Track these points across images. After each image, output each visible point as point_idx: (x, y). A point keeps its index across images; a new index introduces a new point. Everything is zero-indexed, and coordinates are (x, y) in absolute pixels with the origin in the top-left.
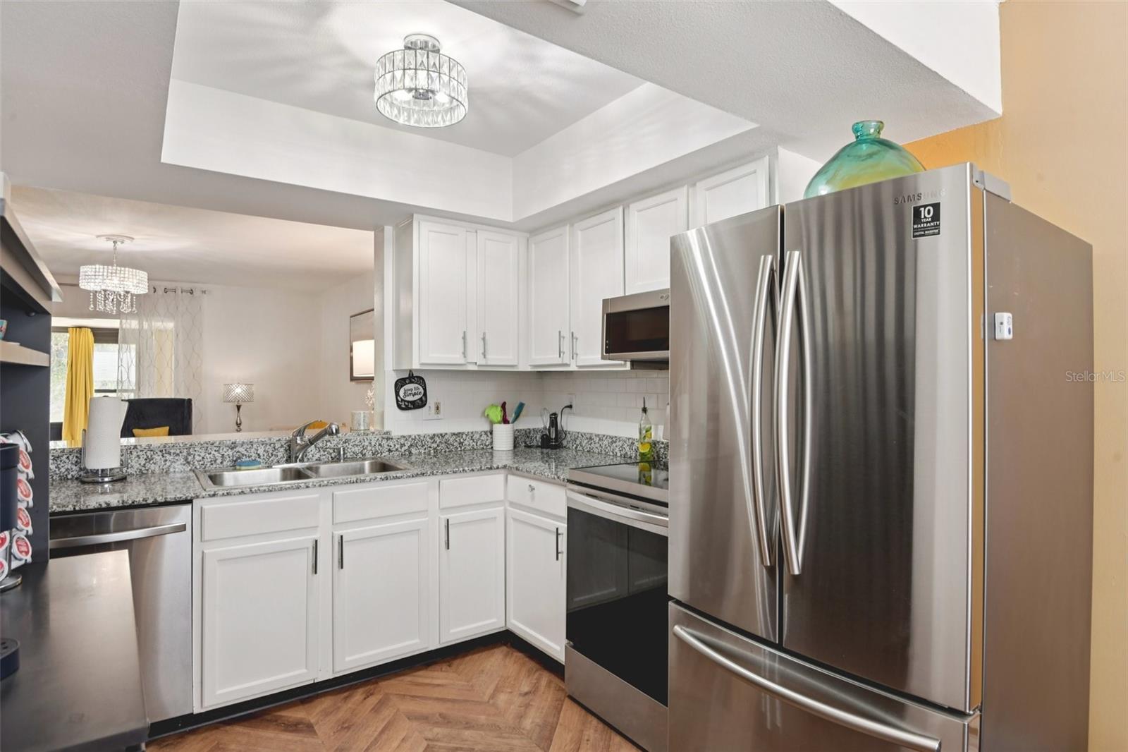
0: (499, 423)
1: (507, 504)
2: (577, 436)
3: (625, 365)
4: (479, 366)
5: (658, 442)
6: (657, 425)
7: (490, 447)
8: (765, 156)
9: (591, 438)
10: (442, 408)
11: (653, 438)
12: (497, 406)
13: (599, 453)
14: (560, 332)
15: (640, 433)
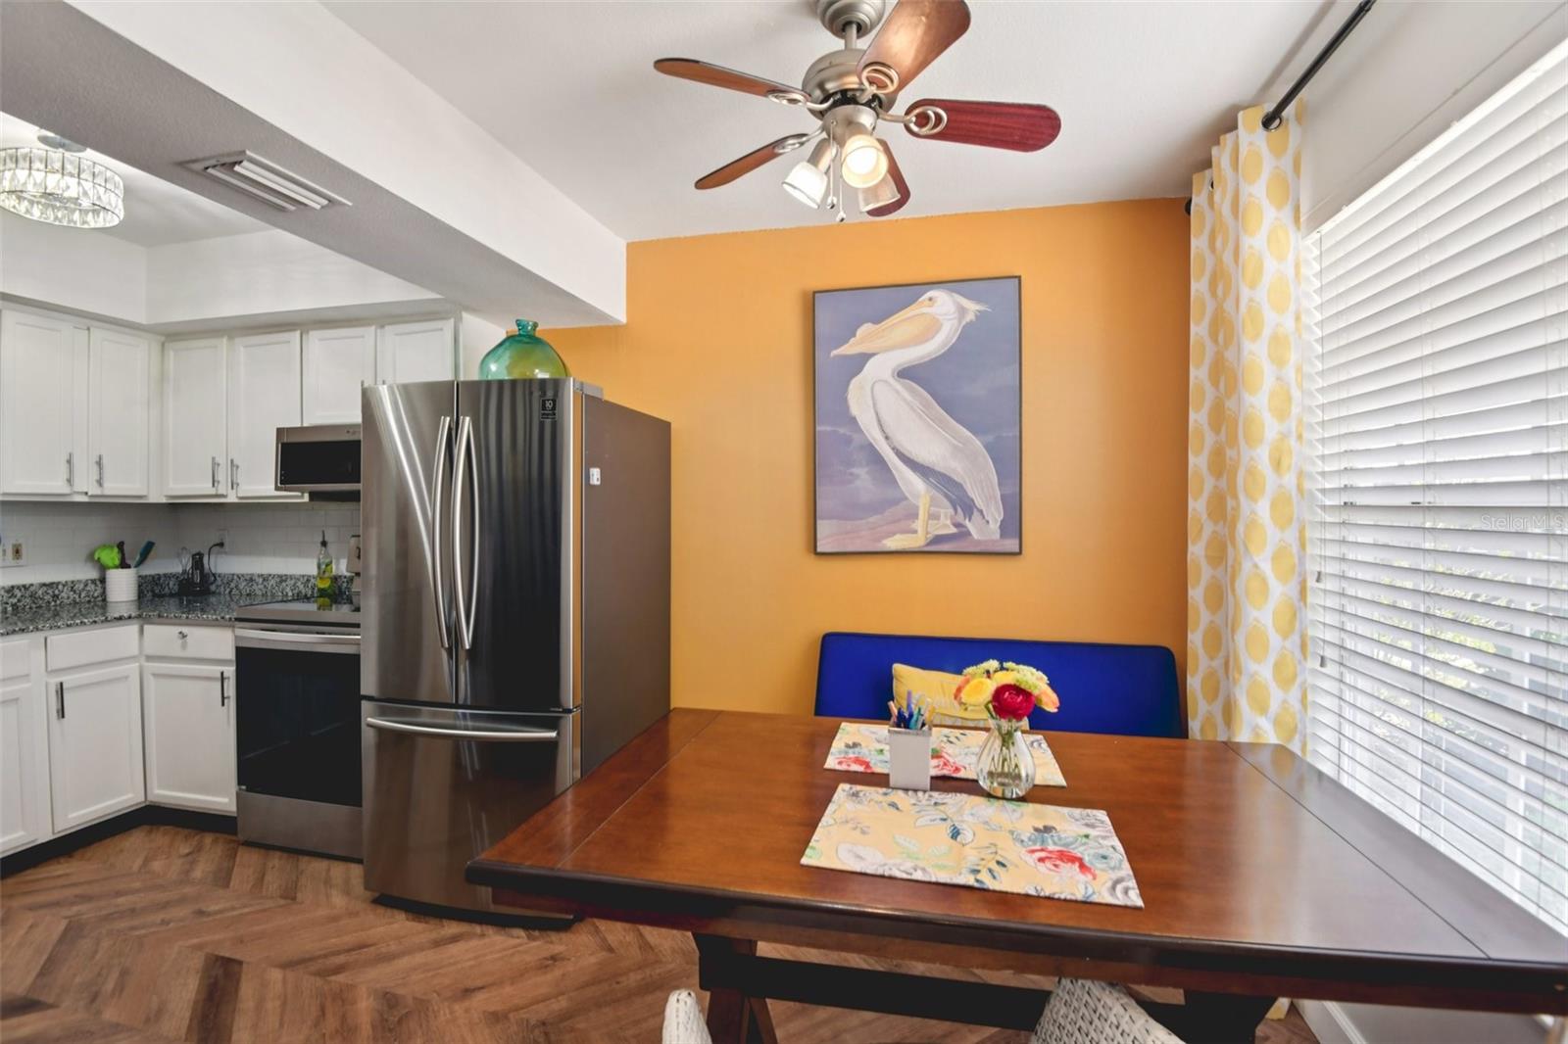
0: (116, 567)
1: (143, 659)
2: (231, 578)
3: (302, 497)
4: (92, 496)
5: (340, 576)
6: (338, 560)
7: (100, 599)
8: (450, 318)
9: (251, 580)
10: (24, 551)
11: (334, 572)
12: (112, 547)
13: (263, 595)
14: (213, 459)
15: (319, 567)
